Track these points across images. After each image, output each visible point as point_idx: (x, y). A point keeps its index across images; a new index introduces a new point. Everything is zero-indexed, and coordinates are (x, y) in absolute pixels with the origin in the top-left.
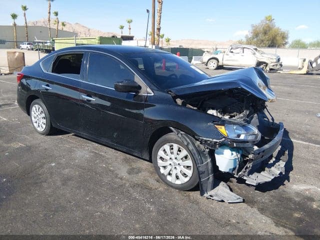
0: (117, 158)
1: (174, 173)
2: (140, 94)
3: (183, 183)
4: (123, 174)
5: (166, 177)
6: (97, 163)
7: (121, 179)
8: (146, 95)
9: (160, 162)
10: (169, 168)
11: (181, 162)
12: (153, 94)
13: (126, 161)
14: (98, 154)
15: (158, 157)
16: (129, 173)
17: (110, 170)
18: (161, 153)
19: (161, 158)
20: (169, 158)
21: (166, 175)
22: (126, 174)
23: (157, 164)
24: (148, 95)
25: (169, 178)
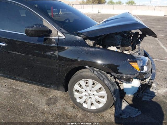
0: (33, 91)
1: (89, 101)
2: (51, 37)
3: (98, 108)
4: (43, 107)
5: (82, 105)
6: (17, 100)
7: (43, 113)
8: (58, 38)
9: (76, 94)
10: (84, 98)
11: (95, 93)
12: (64, 37)
13: (41, 92)
14: (15, 89)
15: (74, 90)
16: (48, 104)
17: (31, 105)
18: (76, 87)
19: (77, 91)
20: (84, 91)
21: (82, 103)
22: (46, 106)
23: (74, 96)
24: (59, 38)
25: (85, 105)
